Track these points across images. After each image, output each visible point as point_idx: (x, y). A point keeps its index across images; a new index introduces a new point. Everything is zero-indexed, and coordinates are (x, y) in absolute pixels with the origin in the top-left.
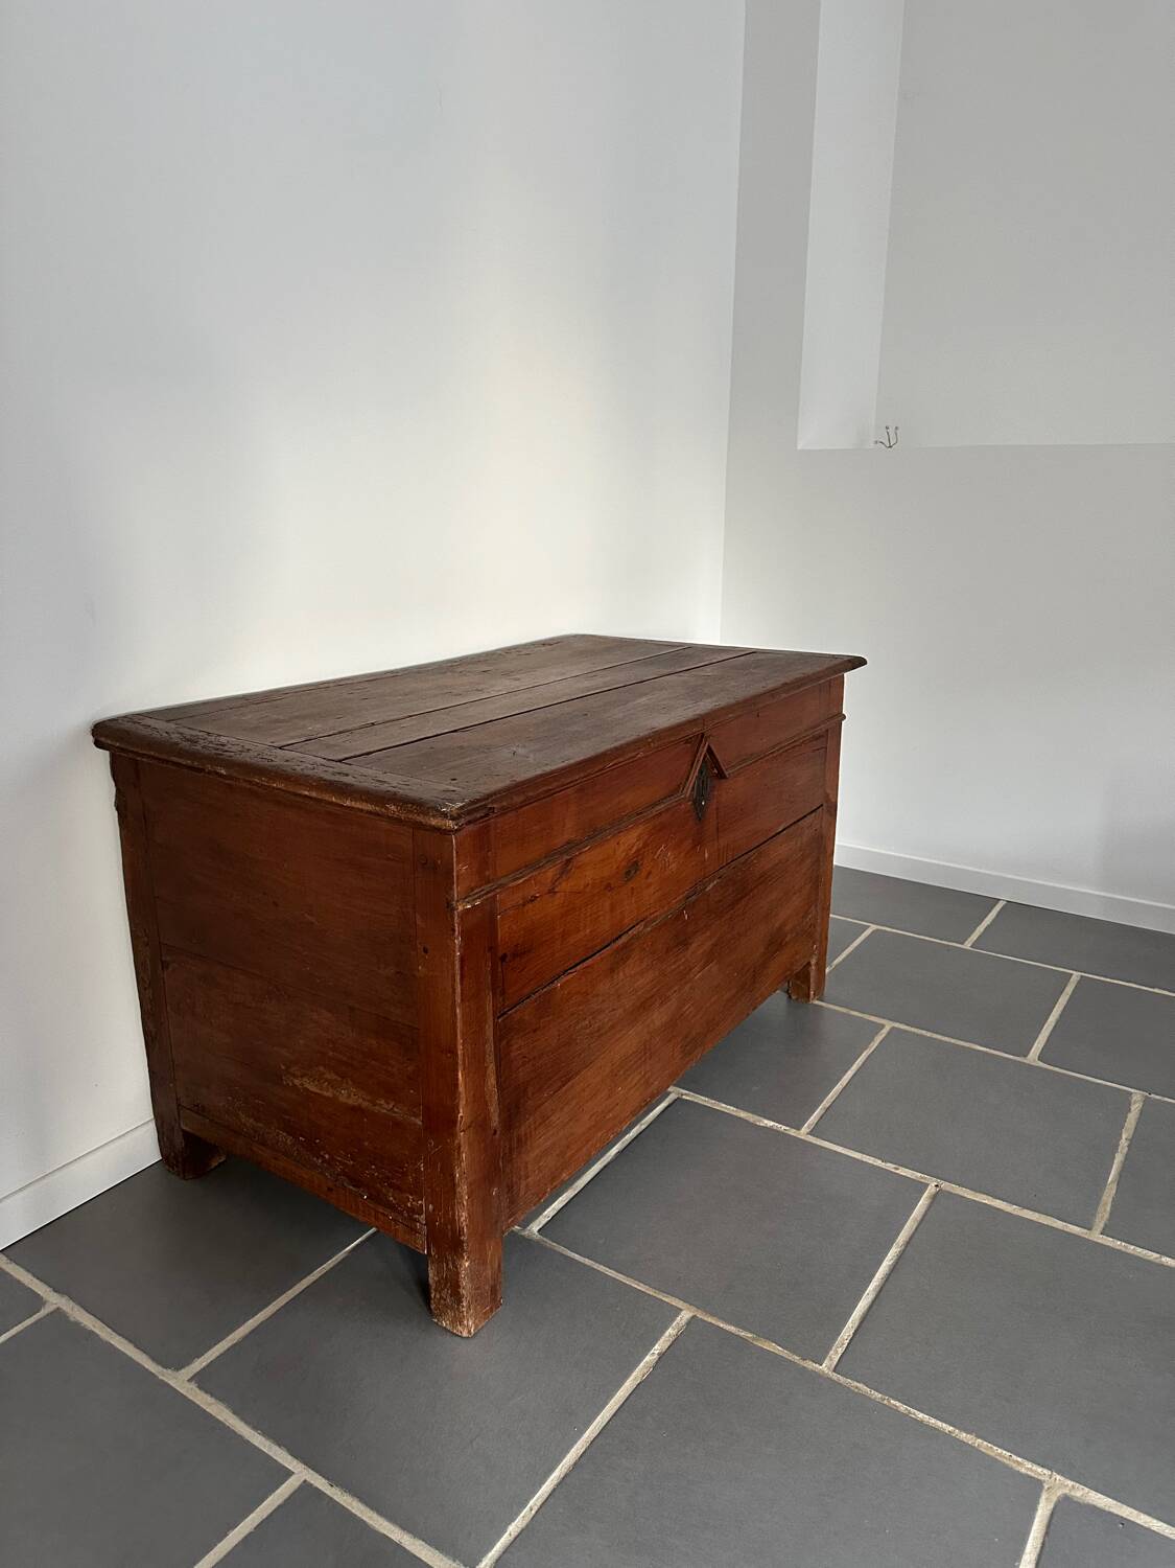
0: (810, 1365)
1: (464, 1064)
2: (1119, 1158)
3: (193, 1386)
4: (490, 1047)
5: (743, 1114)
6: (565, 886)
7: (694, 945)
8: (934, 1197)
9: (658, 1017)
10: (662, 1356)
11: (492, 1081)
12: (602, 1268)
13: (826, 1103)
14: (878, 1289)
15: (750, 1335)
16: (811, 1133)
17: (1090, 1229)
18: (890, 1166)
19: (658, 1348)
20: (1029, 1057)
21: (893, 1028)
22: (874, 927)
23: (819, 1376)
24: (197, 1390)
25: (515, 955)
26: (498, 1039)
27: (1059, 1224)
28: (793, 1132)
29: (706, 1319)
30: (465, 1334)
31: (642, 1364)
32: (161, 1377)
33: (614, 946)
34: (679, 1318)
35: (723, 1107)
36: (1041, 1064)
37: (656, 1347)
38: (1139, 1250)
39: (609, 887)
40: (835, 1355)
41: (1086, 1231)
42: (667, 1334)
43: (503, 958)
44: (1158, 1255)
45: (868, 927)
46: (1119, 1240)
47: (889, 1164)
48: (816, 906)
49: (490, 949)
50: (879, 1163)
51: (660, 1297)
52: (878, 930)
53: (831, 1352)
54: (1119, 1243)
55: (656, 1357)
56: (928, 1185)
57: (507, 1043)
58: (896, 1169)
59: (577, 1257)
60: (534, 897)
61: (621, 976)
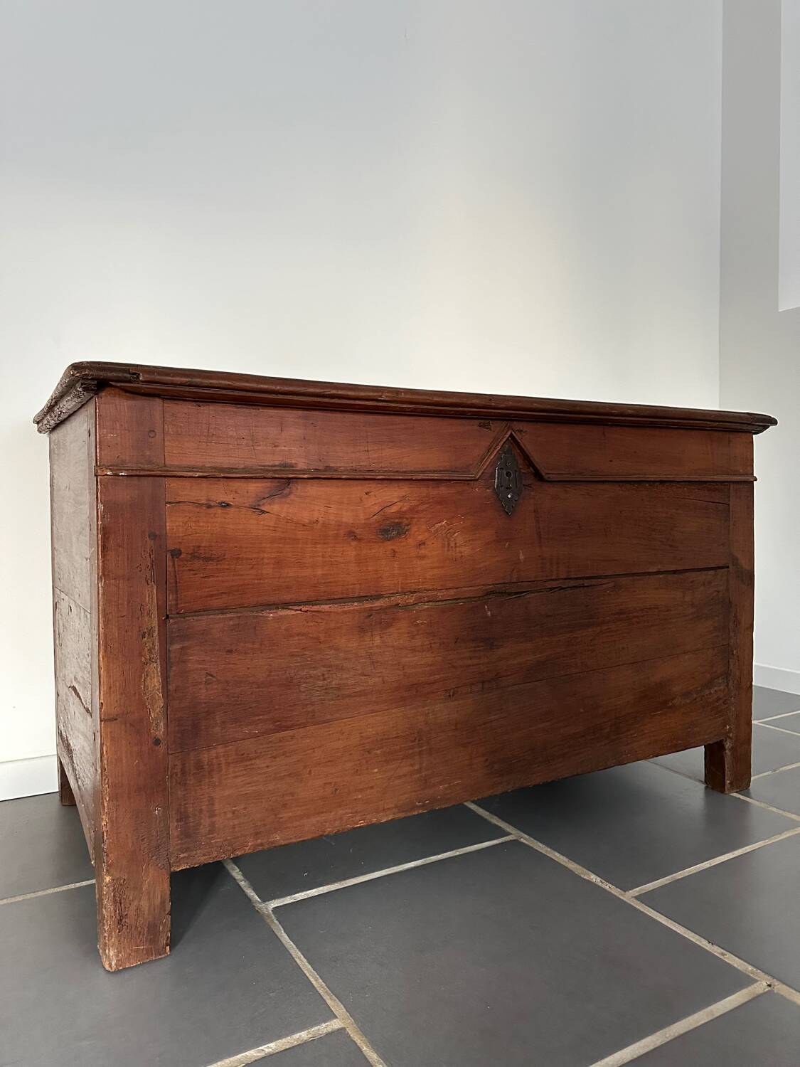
5: (572, 866)
6: (278, 510)
8: (755, 998)
10: (269, 1057)
11: (155, 682)
12: (296, 954)
16: (638, 898)
19: (270, 1047)
25: (194, 556)
28: (616, 891)
29: (353, 1036)
30: (107, 967)
31: (239, 1056)
33: (367, 605)
34: (324, 1025)
37: (272, 1045)
39: (352, 535)
42: (297, 1036)
43: (176, 554)
47: (716, 949)
49: (153, 535)
50: (704, 944)
51: (327, 997)
55: (262, 1054)
56: (757, 982)
57: (182, 648)
58: (723, 954)
59: (285, 938)
60: (228, 505)
61: (377, 641)
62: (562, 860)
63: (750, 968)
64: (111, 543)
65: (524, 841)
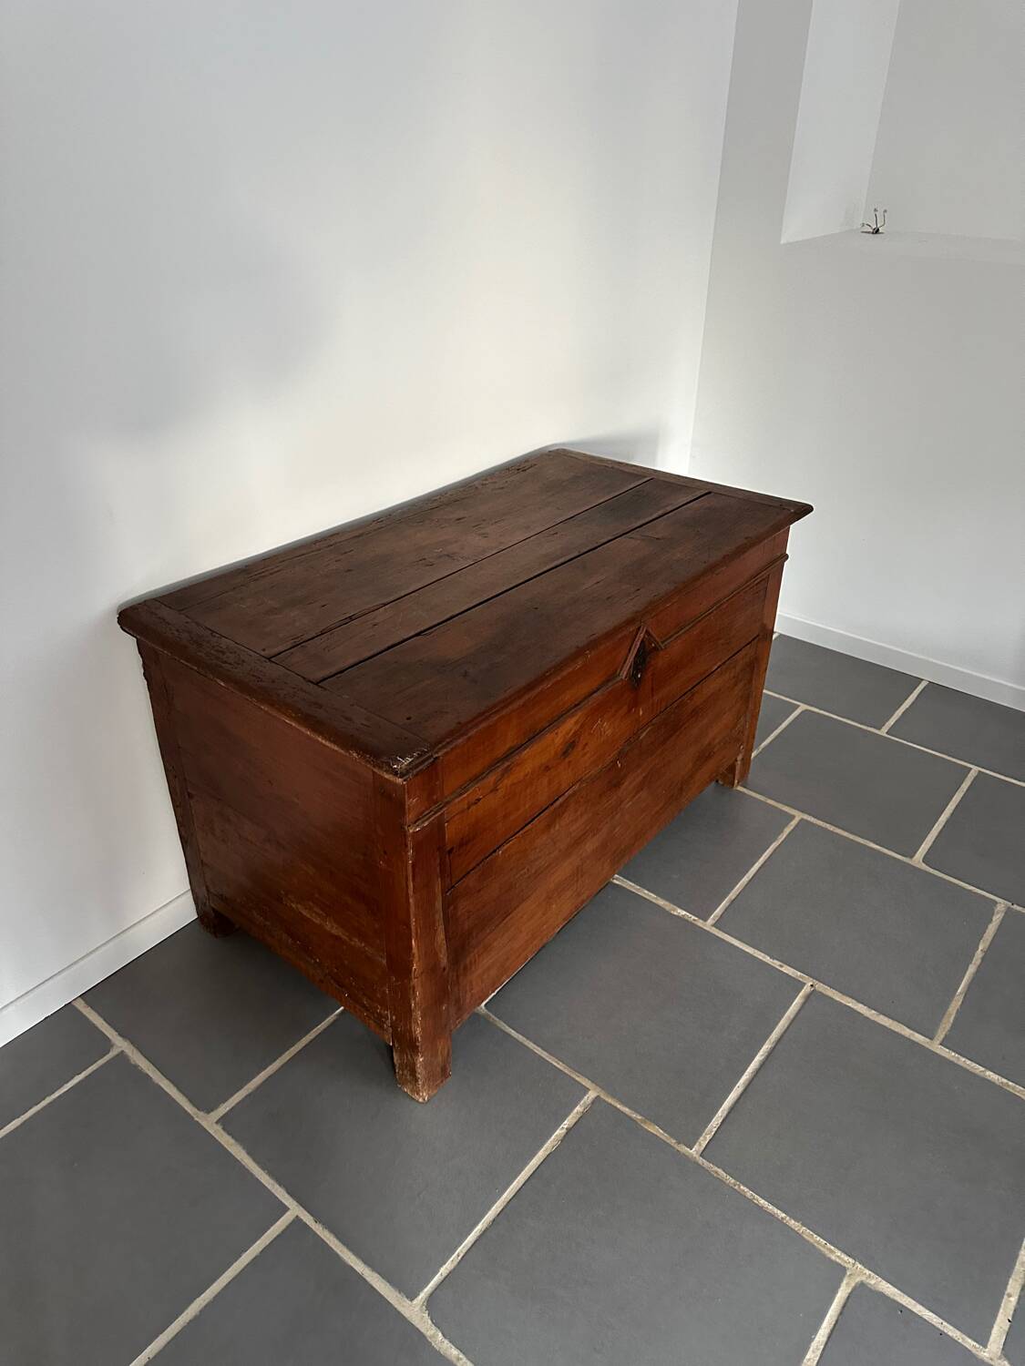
0: (684, 1149)
1: (417, 934)
2: (972, 969)
3: (219, 1128)
4: (439, 916)
5: (661, 902)
6: (507, 782)
7: (626, 784)
8: (808, 998)
9: (590, 846)
10: (569, 1130)
11: (441, 936)
12: (531, 1045)
13: (732, 895)
14: (747, 1083)
15: (639, 1117)
16: (714, 925)
17: (931, 1039)
18: (776, 964)
19: (567, 1123)
20: (915, 858)
21: (802, 819)
22: (803, 707)
23: (687, 1158)
24: (222, 1132)
25: (461, 845)
26: (446, 907)
27: (907, 1032)
28: (699, 922)
29: (607, 1099)
30: (421, 1100)
31: (553, 1137)
32: (196, 1119)
33: (552, 808)
34: (586, 1097)
35: (645, 893)
36: (924, 867)
37: (566, 1122)
38: (969, 1062)
39: (547, 768)
40: (703, 1141)
41: (928, 1040)
42: (575, 1111)
43: (450, 852)
44: (983, 1069)
45: (798, 706)
46: (954, 1051)
47: (775, 961)
48: (745, 716)
49: (439, 849)
50: (767, 959)
51: (574, 1076)
52: (806, 710)
53: (701, 1138)
54: (953, 1054)
55: (564, 1131)
56: (805, 984)
57: (454, 907)
58: (781, 966)
59: (513, 1033)
60: (479, 800)
61: (557, 827)
62: (651, 896)
63: (799, 973)
64: (417, 870)
65: (617, 882)
